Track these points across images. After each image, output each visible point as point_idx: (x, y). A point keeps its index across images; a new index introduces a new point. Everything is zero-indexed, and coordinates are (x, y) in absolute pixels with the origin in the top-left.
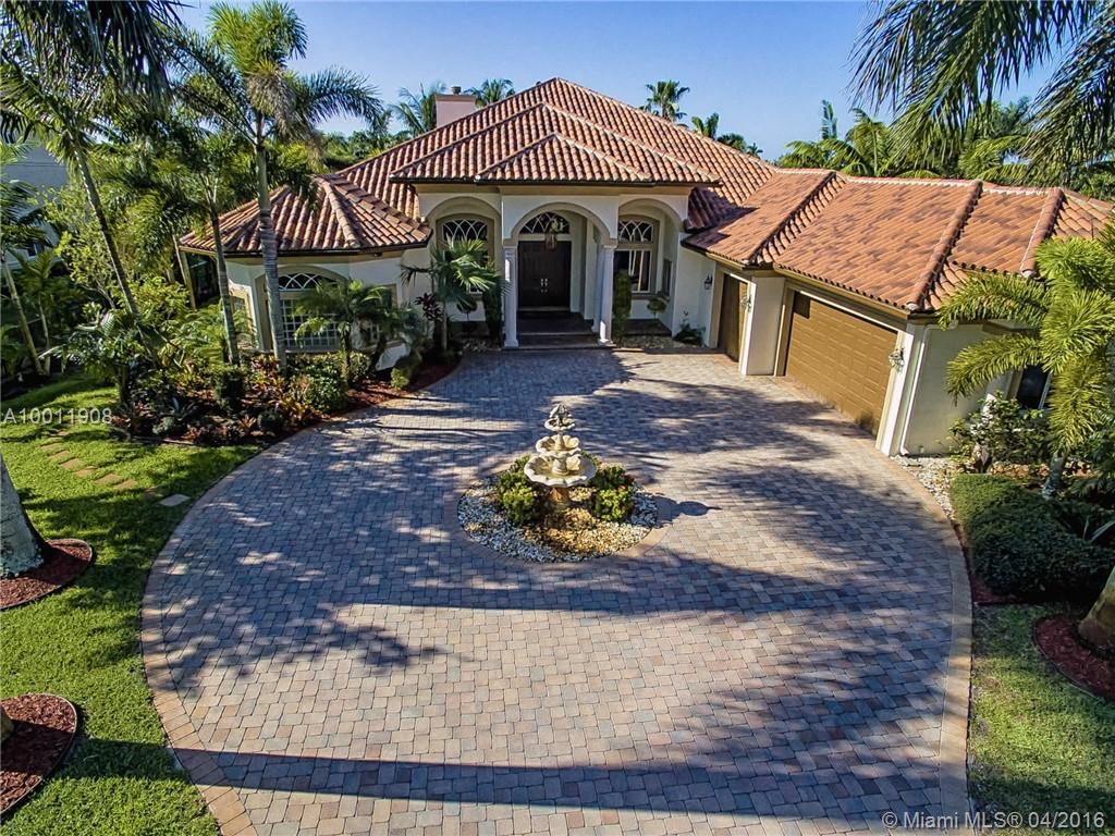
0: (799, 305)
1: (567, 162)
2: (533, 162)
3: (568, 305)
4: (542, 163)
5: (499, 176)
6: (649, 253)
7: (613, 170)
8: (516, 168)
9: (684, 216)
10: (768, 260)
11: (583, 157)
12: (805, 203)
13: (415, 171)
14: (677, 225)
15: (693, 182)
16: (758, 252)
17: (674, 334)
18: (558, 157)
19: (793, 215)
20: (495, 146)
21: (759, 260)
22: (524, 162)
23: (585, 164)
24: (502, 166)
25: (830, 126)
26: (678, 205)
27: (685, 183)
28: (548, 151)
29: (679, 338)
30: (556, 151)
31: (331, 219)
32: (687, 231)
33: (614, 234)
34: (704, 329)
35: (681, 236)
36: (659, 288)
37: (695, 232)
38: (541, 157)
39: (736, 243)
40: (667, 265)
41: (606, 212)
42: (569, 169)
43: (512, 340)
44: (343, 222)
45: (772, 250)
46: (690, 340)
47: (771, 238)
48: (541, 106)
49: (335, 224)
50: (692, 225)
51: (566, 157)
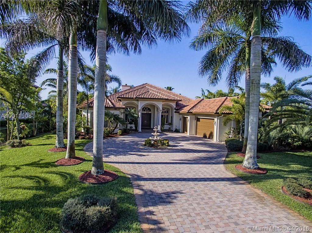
0: (198, 120)
1: (152, 95)
2: (145, 95)
3: (150, 127)
4: (147, 95)
5: (139, 97)
6: (168, 115)
7: (161, 97)
8: (142, 96)
9: (175, 107)
10: (191, 111)
11: (155, 95)
12: (198, 103)
13: (122, 96)
14: (174, 109)
15: (176, 100)
16: (190, 110)
17: (174, 131)
18: (150, 94)
19: (196, 105)
20: (137, 93)
21: (190, 111)
22: (144, 95)
23: (156, 95)
24: (140, 95)
25: (203, 93)
26: (174, 105)
27: (175, 100)
28: (148, 93)
29: (175, 131)
30: (150, 93)
31: (107, 102)
32: (176, 110)
33: (161, 109)
34: (180, 129)
35: (175, 111)
36: (170, 122)
37: (177, 110)
38: (147, 94)
39: (185, 110)
40: (172, 117)
41: (160, 105)
42: (152, 96)
43: (140, 130)
44: (110, 103)
45: (192, 110)
46: (177, 131)
47: (192, 108)
48: (145, 87)
49: (108, 103)
50: (176, 108)
51: (152, 94)
